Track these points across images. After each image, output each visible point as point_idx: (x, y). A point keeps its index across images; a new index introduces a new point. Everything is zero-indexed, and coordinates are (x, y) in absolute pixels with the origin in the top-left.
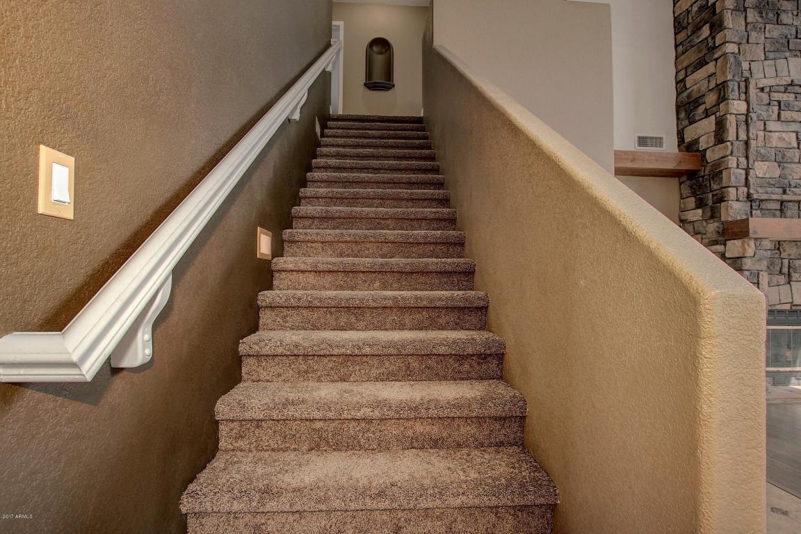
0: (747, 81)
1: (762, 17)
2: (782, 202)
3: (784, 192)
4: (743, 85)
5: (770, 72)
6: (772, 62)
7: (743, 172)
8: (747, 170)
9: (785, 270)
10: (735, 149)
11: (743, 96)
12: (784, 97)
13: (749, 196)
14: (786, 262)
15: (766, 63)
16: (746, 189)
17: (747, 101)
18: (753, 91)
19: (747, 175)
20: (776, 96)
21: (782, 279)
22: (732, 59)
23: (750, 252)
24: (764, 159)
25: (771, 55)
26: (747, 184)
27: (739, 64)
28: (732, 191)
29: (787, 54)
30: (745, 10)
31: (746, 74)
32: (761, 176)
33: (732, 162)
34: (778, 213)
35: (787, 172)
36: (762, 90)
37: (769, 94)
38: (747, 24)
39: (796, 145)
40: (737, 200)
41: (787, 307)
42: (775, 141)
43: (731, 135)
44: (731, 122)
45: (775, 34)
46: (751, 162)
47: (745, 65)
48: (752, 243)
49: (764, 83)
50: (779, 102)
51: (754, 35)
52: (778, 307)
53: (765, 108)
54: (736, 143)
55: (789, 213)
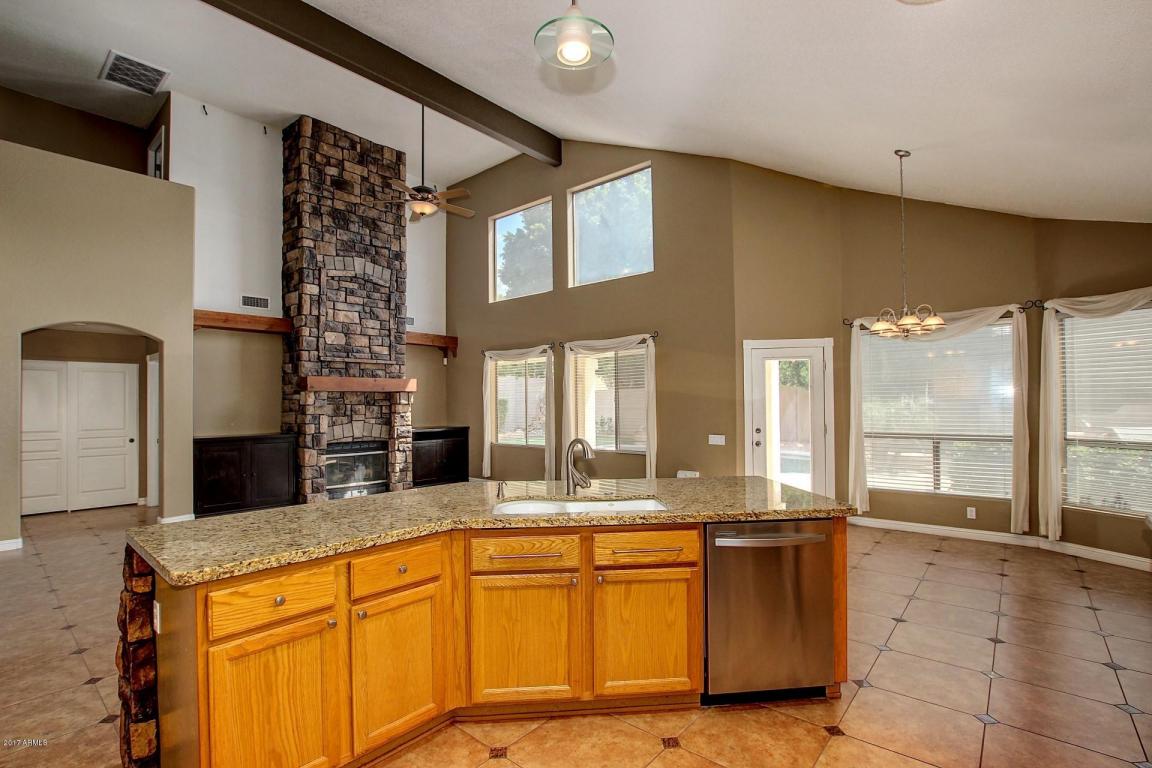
0: (320, 270)
1: (334, 223)
2: (347, 363)
3: (348, 357)
4: (317, 272)
5: (339, 265)
6: (341, 258)
7: (315, 339)
8: (318, 338)
9: (348, 413)
10: (308, 322)
11: (316, 282)
12: (351, 285)
13: (319, 357)
14: (349, 407)
15: (336, 258)
16: (316, 353)
17: (319, 285)
18: (324, 278)
19: (318, 341)
20: (344, 284)
21: (345, 420)
22: (307, 252)
23: (311, 400)
24: (333, 330)
25: (341, 253)
26: (317, 349)
27: (313, 257)
28: (305, 355)
29: (354, 254)
30: (321, 215)
31: (320, 264)
32: (329, 342)
33: (306, 331)
34: (343, 371)
35: (351, 341)
36: (333, 278)
37: (339, 281)
38: (323, 226)
39: (358, 321)
40: (310, 361)
41: (350, 440)
42: (341, 316)
43: (306, 310)
44: (306, 300)
45: (345, 238)
46: (321, 332)
47: (319, 258)
48: (312, 395)
49: (332, 273)
50: (346, 288)
51: (327, 236)
52: (344, 440)
53: (334, 292)
54: (309, 317)
55: (351, 371)
